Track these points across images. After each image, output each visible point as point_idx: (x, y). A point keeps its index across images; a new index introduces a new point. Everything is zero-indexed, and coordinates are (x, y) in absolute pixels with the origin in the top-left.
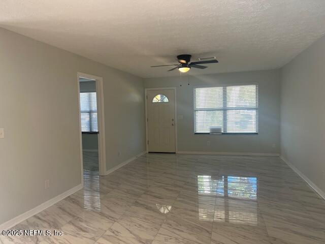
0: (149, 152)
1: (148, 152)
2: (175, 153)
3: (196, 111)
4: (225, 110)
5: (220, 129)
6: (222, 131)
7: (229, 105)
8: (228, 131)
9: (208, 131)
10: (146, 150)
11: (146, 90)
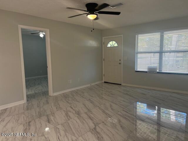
0: (105, 82)
1: (103, 81)
2: (121, 84)
3: (137, 53)
4: (161, 53)
5: (155, 69)
6: (158, 71)
7: (166, 48)
8: (163, 71)
9: (146, 70)
10: (102, 80)
11: (103, 38)
